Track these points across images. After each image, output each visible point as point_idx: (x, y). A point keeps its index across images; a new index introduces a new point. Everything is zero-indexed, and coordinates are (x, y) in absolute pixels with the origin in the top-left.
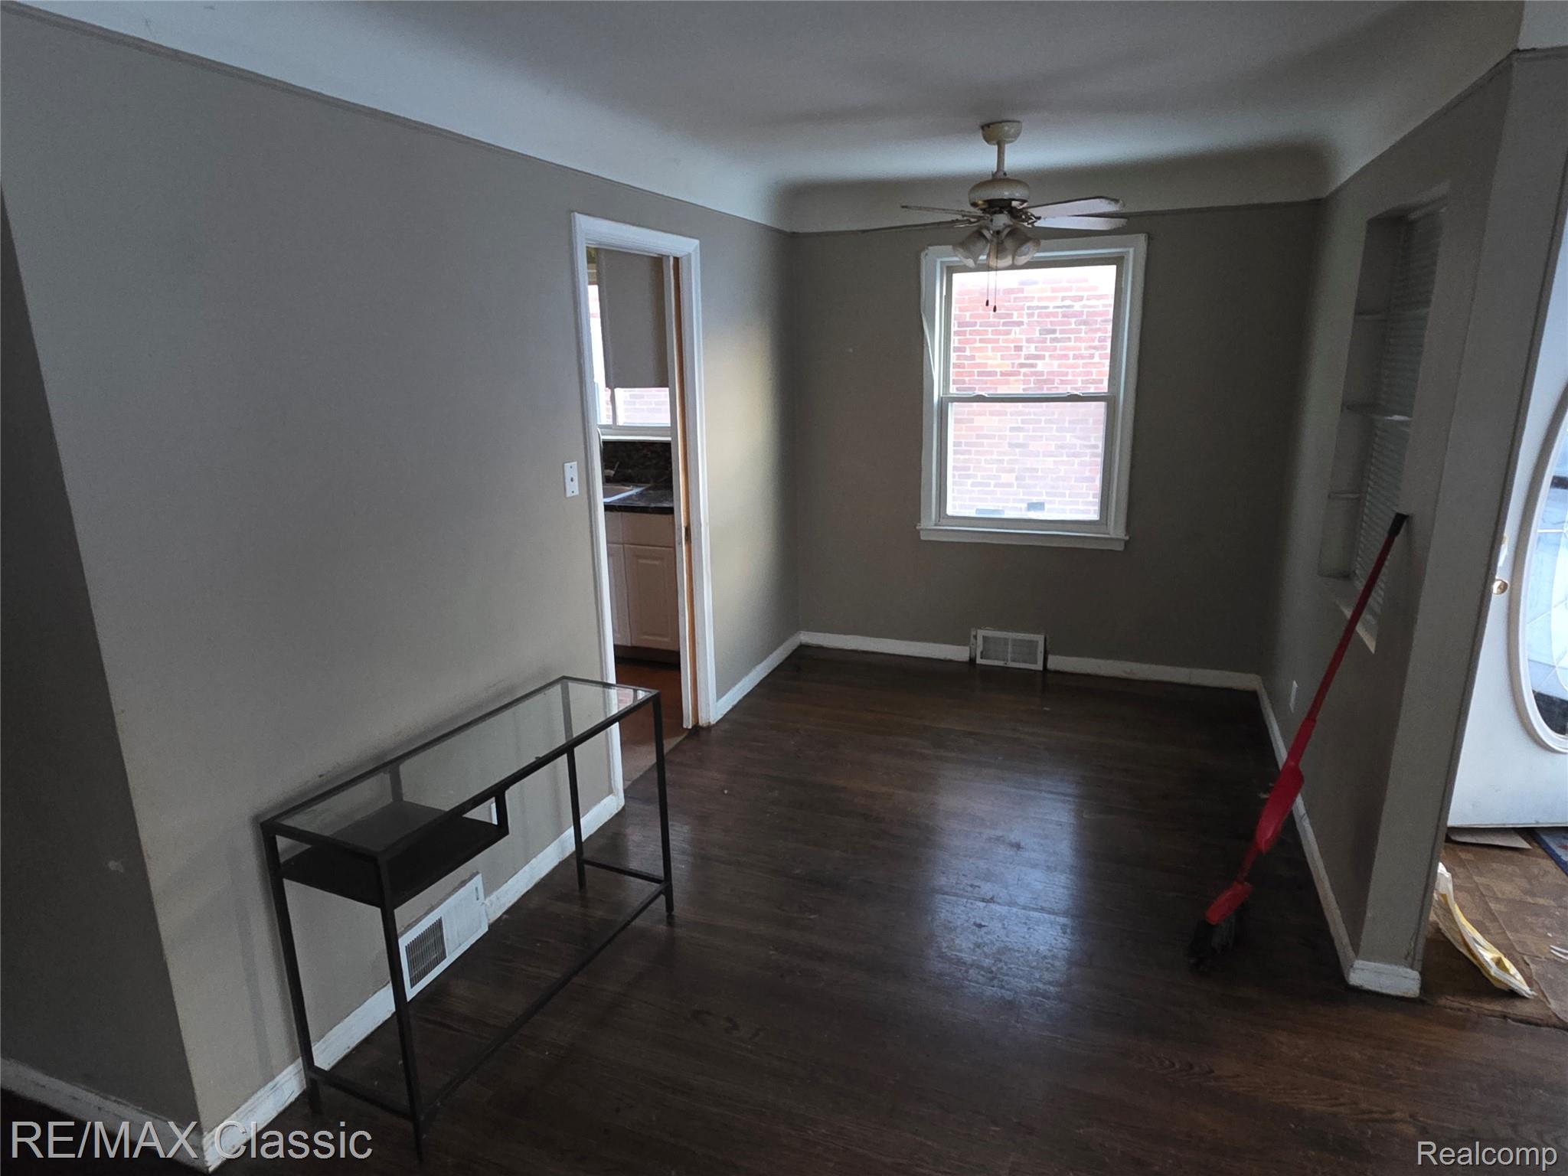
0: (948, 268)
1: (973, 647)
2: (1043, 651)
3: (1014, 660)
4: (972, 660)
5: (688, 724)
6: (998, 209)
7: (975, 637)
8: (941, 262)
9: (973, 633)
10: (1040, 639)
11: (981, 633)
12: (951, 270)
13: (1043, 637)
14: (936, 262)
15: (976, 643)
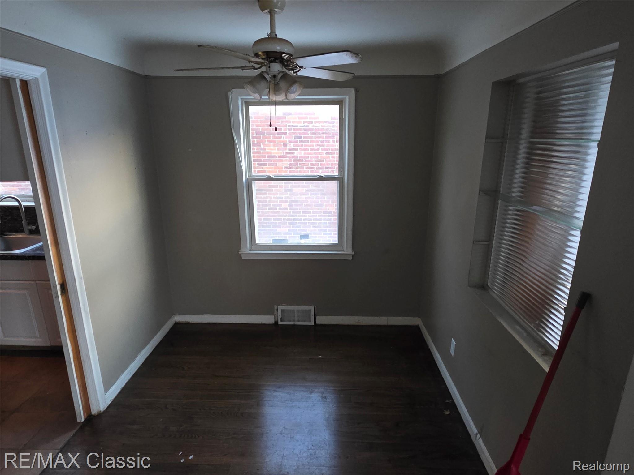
0: (246, 102)
1: (276, 315)
2: (313, 314)
3: (299, 321)
4: (276, 323)
5: (81, 416)
6: (273, 59)
7: (277, 310)
8: (241, 99)
9: (276, 308)
10: (311, 308)
11: (280, 308)
12: (248, 104)
13: (313, 307)
14: (238, 99)
15: (278, 313)
